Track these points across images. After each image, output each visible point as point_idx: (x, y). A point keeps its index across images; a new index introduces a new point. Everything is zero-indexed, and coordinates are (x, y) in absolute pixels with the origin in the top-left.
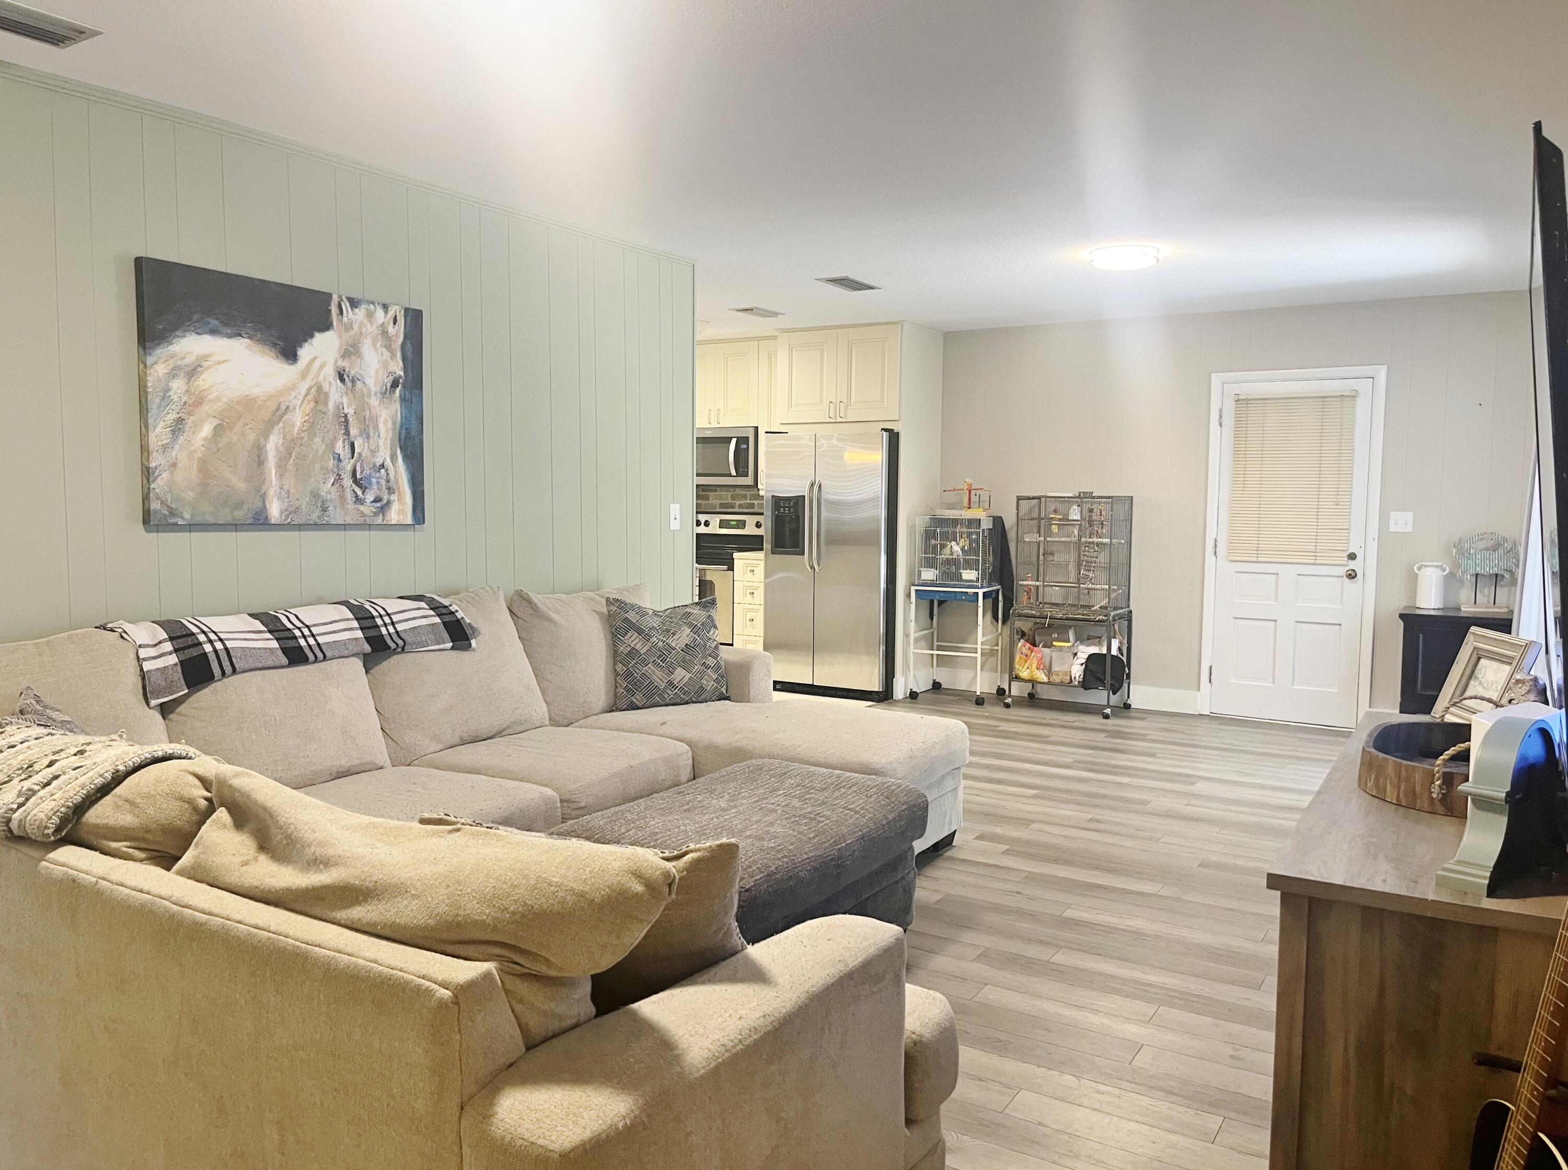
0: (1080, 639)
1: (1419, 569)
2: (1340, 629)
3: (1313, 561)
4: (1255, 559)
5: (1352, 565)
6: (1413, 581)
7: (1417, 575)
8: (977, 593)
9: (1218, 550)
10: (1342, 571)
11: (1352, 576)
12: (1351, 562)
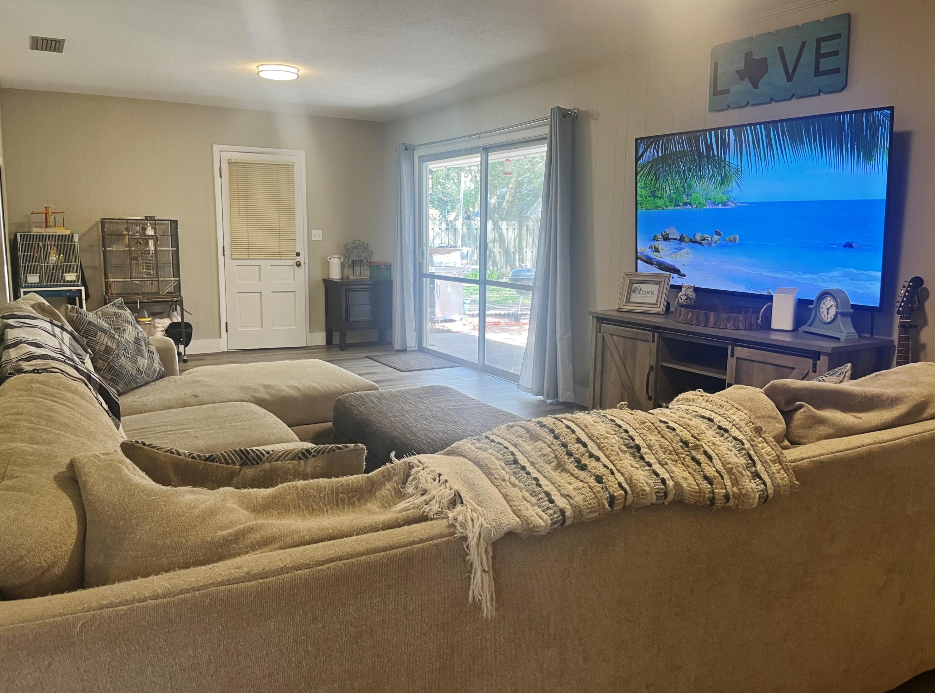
0: (153, 315)
1: (330, 259)
2: (295, 295)
3: (279, 258)
4: (247, 258)
5: (298, 259)
6: (327, 265)
7: (329, 263)
8: (81, 290)
9: (225, 253)
10: (293, 262)
11: (299, 265)
12: (298, 257)
